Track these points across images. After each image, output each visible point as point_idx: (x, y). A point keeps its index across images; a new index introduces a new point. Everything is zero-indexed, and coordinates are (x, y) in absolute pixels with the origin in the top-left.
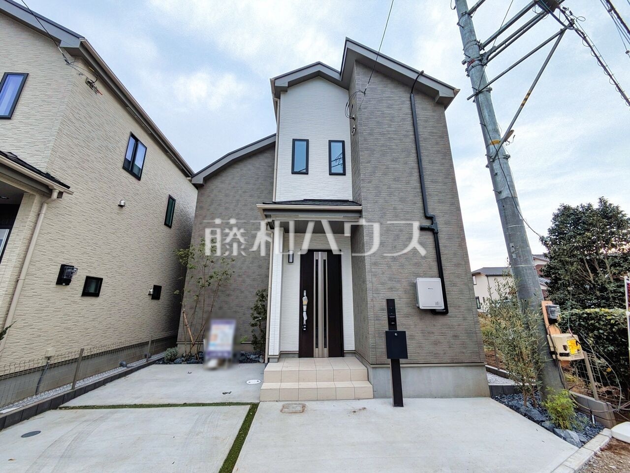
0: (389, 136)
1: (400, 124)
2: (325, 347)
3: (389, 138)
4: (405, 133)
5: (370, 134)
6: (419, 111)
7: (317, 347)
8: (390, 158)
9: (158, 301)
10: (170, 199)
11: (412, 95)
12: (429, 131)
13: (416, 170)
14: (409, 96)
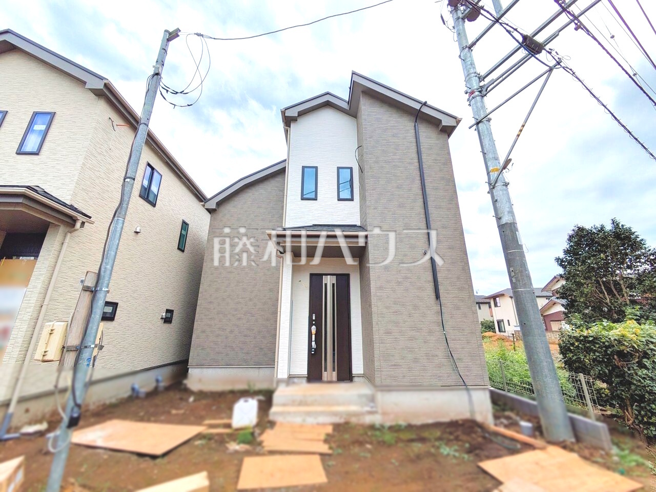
0: (394, 164)
1: (405, 152)
2: (334, 370)
3: (394, 165)
4: (410, 161)
5: (376, 162)
6: (423, 139)
7: (326, 370)
8: (395, 185)
9: (169, 325)
10: (184, 224)
11: (416, 124)
12: (433, 158)
13: (421, 197)
14: (414, 124)
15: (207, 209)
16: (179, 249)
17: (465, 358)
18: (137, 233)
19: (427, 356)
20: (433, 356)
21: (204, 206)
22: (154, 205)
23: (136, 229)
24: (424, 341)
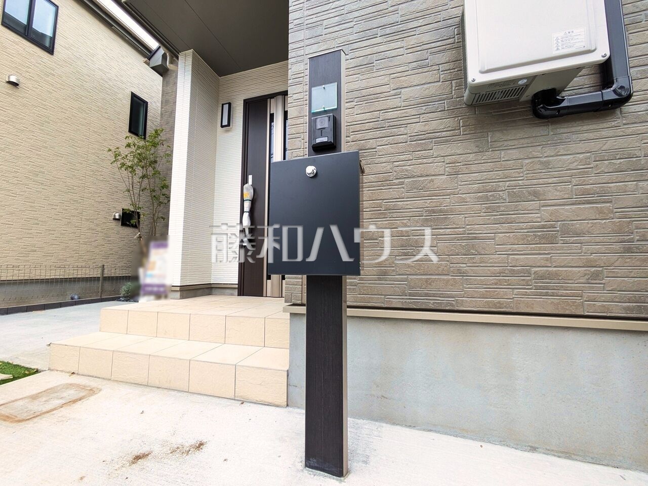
7: (269, 277)
10: (134, 98)
15: (153, 68)
16: (130, 131)
18: (13, 84)
21: (148, 64)
22: (50, 50)
23: (9, 77)
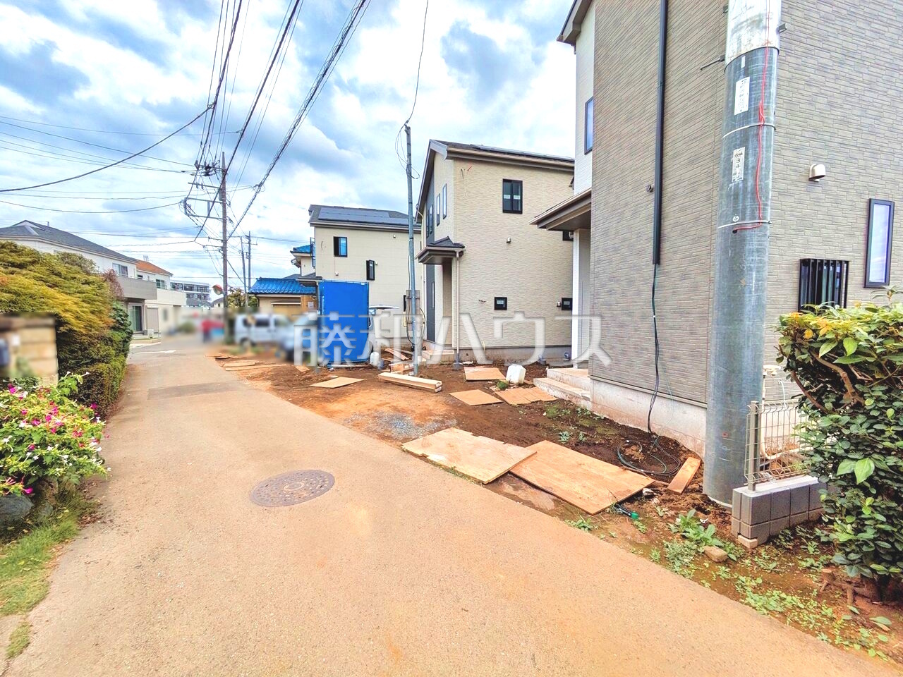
9: (570, 311)
16: (564, 240)
17: (683, 357)
18: (509, 242)
19: (635, 348)
20: (642, 349)
22: (520, 212)
23: (507, 239)
24: (635, 329)
